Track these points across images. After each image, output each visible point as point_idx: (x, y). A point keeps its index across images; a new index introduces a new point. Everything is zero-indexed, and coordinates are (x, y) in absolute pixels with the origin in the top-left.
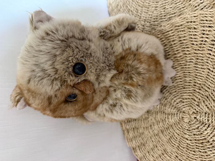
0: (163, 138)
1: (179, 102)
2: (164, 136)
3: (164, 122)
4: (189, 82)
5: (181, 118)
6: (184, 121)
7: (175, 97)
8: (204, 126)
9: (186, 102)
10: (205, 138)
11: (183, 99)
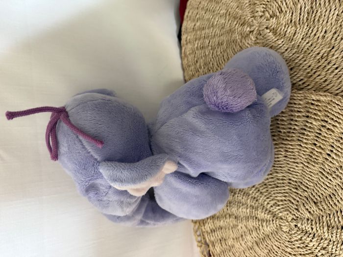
0: (259, 252)
1: (274, 205)
2: (261, 250)
3: (258, 230)
4: (282, 179)
5: (278, 225)
6: (283, 231)
7: (268, 198)
8: (308, 236)
9: (282, 205)
10: (312, 252)
11: (278, 201)
